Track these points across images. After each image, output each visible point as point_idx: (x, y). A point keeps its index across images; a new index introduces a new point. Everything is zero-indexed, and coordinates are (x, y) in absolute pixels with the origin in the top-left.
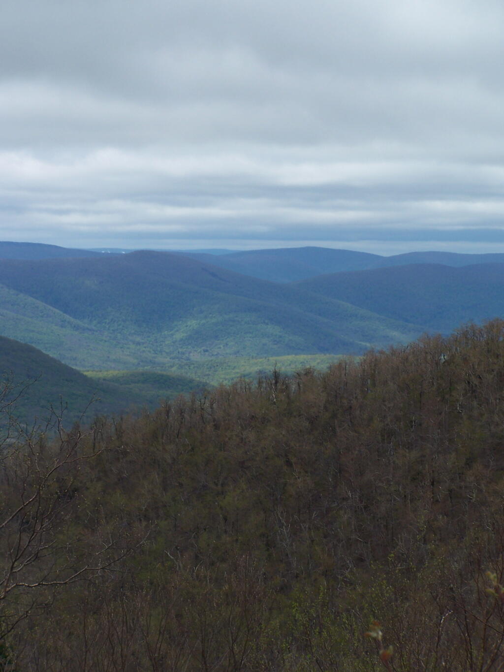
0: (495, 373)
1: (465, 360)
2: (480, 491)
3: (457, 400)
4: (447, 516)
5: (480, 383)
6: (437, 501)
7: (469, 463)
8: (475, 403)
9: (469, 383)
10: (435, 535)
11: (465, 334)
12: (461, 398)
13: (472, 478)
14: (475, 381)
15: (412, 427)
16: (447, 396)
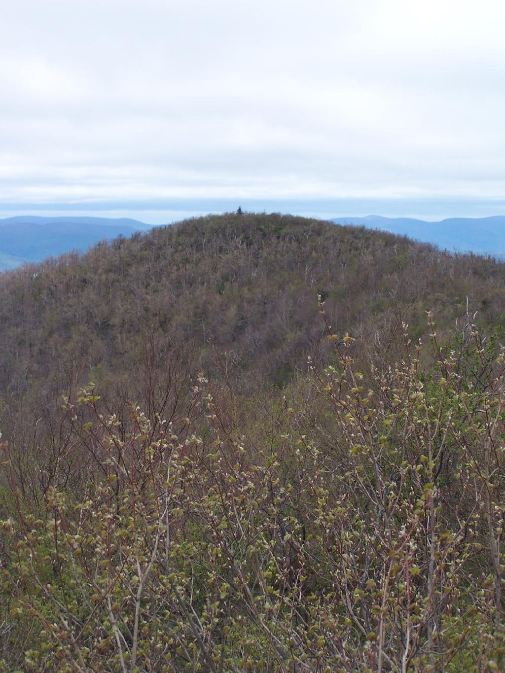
0: (64, 283)
1: (47, 276)
2: (57, 350)
3: (44, 299)
4: (39, 364)
5: (56, 289)
6: (33, 356)
7: (51, 334)
8: (53, 301)
9: (50, 289)
10: (32, 375)
11: (47, 262)
12: (46, 298)
13: (53, 343)
14: (53, 288)
15: (18, 314)
16: (37, 297)
